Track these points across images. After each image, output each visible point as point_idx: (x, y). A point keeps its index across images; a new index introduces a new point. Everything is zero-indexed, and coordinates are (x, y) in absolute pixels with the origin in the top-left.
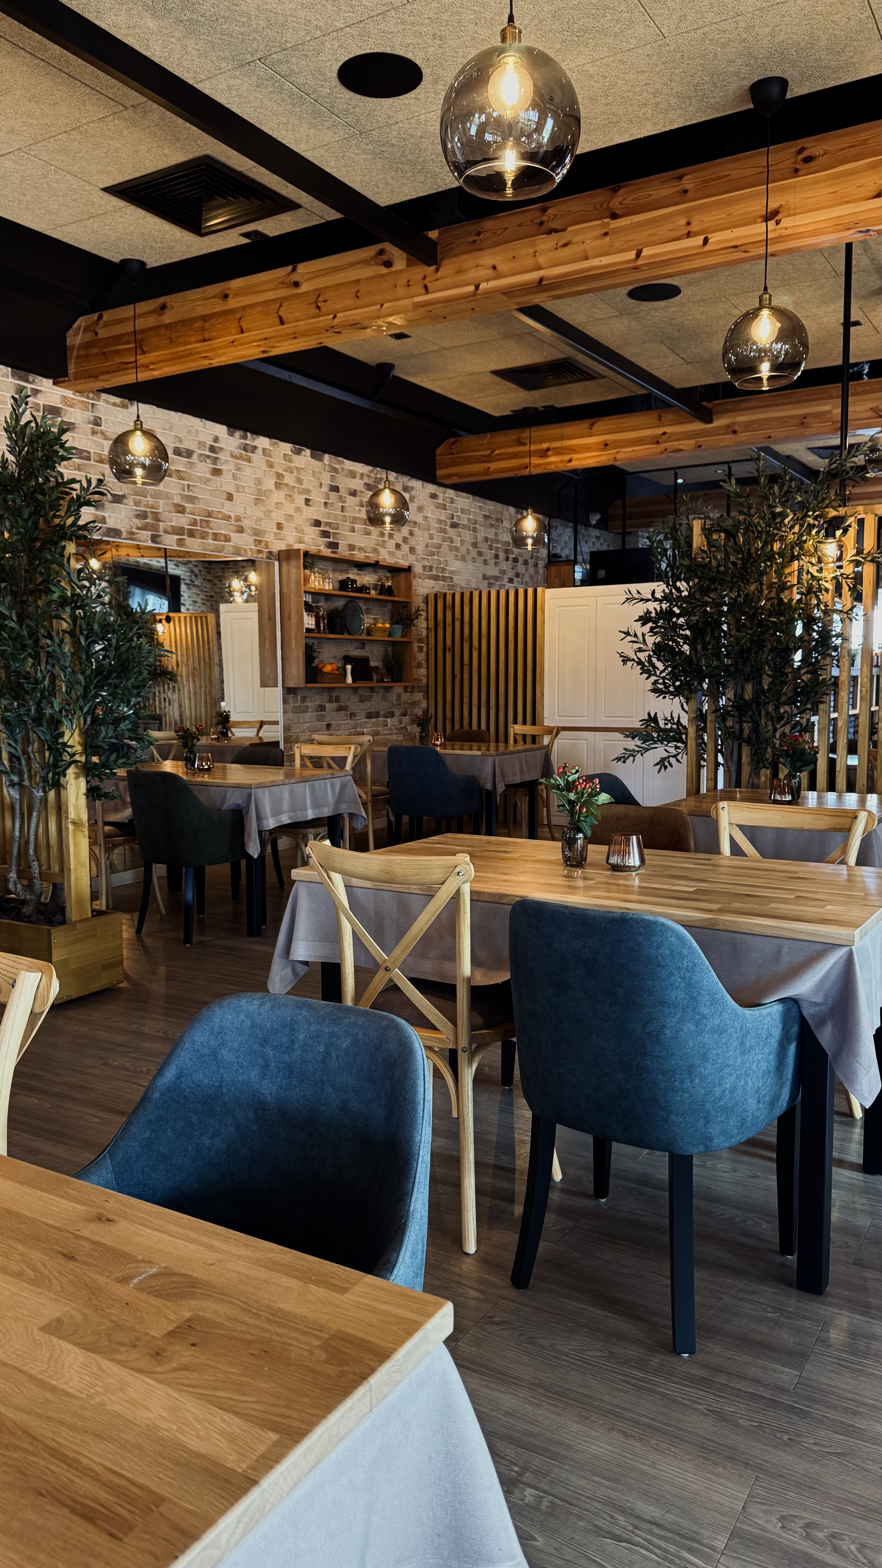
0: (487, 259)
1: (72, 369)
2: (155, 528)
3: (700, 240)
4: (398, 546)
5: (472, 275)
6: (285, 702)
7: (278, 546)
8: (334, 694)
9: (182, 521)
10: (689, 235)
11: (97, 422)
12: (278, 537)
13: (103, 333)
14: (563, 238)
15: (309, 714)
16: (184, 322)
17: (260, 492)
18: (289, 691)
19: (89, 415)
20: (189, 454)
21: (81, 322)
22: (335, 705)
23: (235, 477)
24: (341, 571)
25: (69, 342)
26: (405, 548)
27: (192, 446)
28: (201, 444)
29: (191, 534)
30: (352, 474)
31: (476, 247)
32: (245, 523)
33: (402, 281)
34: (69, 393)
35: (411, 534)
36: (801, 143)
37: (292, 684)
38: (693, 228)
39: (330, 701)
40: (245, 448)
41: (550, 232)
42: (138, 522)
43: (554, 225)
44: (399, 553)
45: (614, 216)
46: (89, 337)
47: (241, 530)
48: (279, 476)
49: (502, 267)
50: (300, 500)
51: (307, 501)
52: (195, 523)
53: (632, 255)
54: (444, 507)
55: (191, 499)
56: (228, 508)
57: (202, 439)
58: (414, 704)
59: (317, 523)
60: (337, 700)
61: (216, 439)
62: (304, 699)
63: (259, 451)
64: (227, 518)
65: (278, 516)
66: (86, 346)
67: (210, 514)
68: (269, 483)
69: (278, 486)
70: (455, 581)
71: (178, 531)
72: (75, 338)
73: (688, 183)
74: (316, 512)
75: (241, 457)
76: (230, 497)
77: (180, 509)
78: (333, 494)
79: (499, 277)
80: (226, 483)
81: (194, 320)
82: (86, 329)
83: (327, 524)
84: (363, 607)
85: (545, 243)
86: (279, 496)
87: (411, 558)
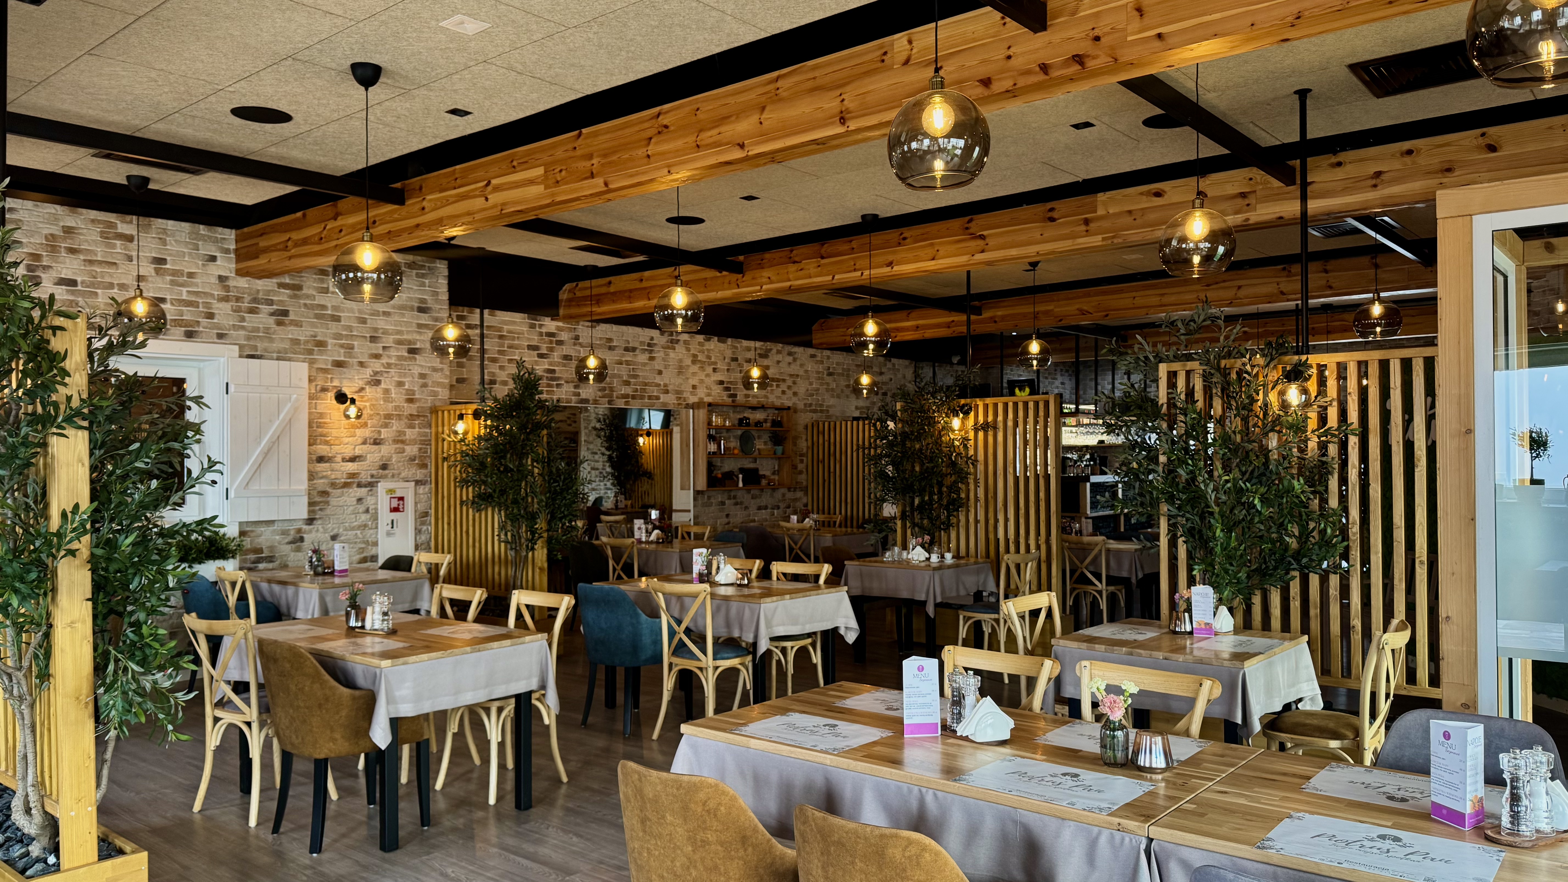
0: (766, 273)
1: (562, 312)
2: (611, 396)
3: (859, 273)
4: (783, 392)
5: (759, 281)
6: (695, 499)
7: (693, 399)
8: (732, 494)
9: (628, 390)
10: (855, 270)
11: (577, 338)
12: (693, 394)
13: (578, 294)
14: (801, 265)
15: (713, 508)
16: (620, 292)
17: (681, 367)
18: (697, 493)
19: (572, 334)
20: (634, 349)
21: (567, 287)
22: (732, 501)
23: (664, 360)
24: (739, 412)
25: (560, 297)
26: (789, 393)
27: (636, 345)
28: (642, 343)
29: (634, 397)
30: (748, 349)
31: (761, 267)
32: (670, 388)
33: (727, 281)
34: (560, 324)
35: (794, 383)
36: (902, 230)
37: (699, 488)
38: (857, 267)
39: (729, 498)
40: (672, 341)
41: (795, 262)
42: (600, 394)
43: (796, 259)
44: (785, 397)
45: (823, 258)
46: (571, 295)
47: (667, 392)
48: (695, 356)
49: (773, 278)
50: (709, 369)
51: (715, 370)
52: (636, 390)
53: (830, 278)
54: (822, 362)
55: (636, 377)
56: (658, 380)
57: (641, 339)
58: (796, 500)
59: (721, 383)
60: (735, 497)
61: (652, 339)
62: (709, 498)
63: (681, 343)
64: (658, 385)
65: (694, 381)
66: (570, 300)
67: (646, 384)
68: (688, 361)
69: (694, 362)
70: (831, 413)
71: (625, 396)
72: (563, 295)
73: (854, 244)
74: (719, 377)
75: (668, 348)
76: (660, 373)
77: (627, 383)
78: (733, 363)
79: (772, 283)
80: (658, 365)
81: (625, 291)
82: (570, 291)
83: (728, 382)
84: (756, 435)
85: (792, 268)
86: (695, 368)
87: (795, 399)
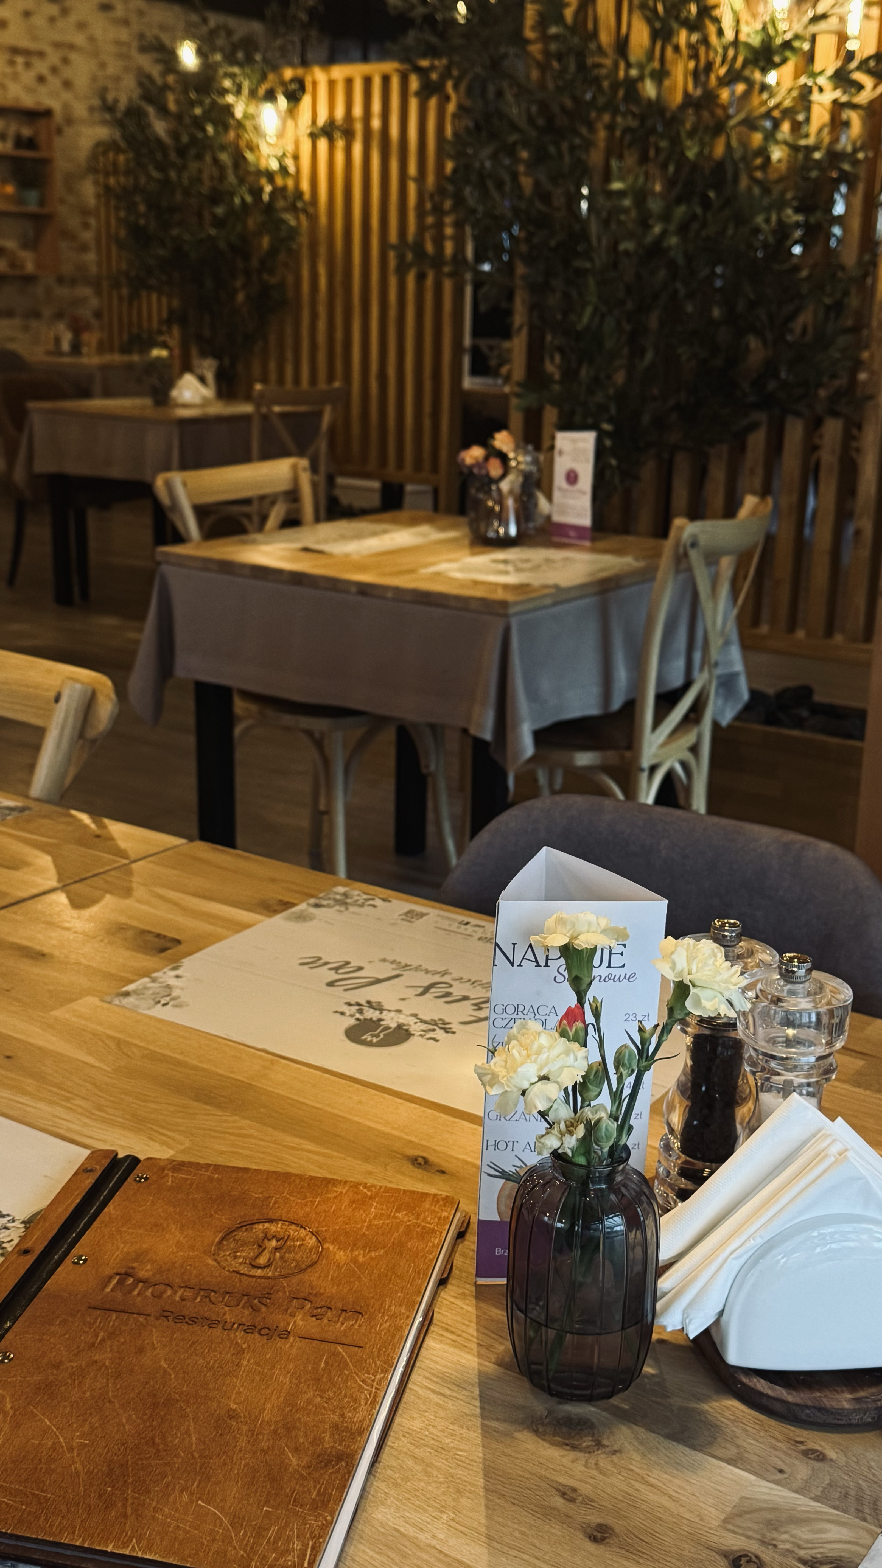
4: (41, 79)
26: (55, 82)
35: (65, 61)
44: (43, 89)
54: (126, 22)
87: (66, 96)
